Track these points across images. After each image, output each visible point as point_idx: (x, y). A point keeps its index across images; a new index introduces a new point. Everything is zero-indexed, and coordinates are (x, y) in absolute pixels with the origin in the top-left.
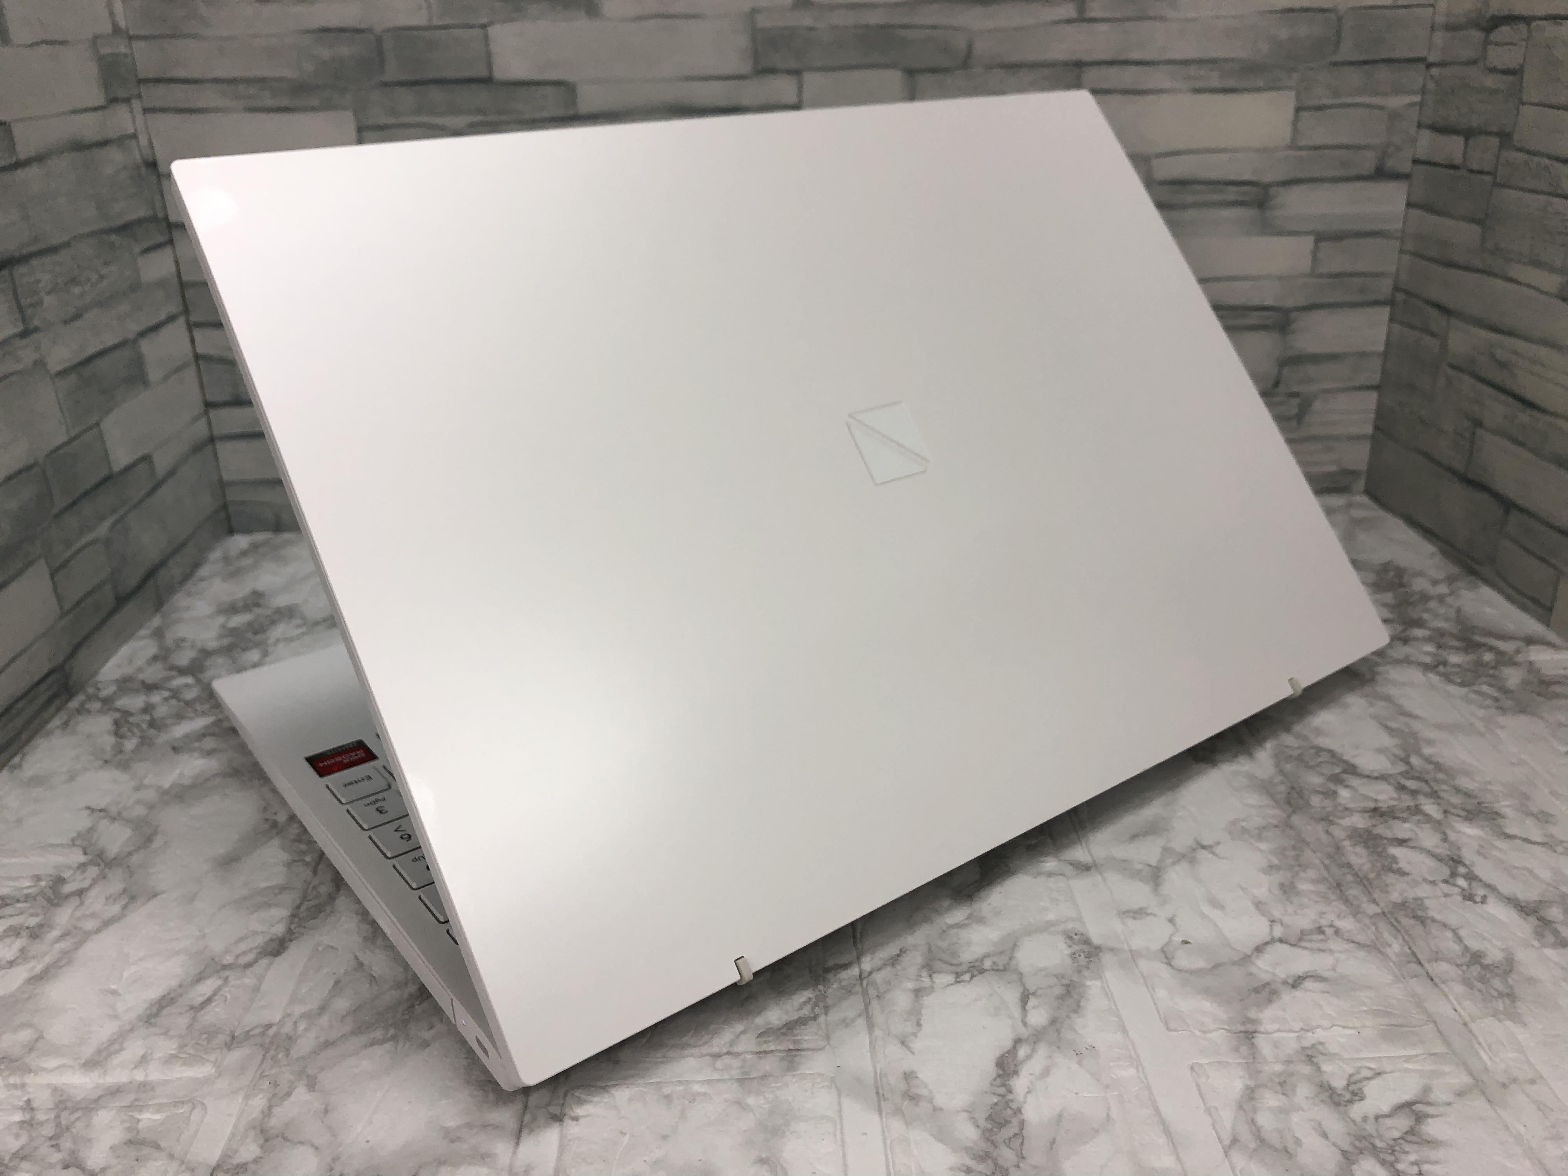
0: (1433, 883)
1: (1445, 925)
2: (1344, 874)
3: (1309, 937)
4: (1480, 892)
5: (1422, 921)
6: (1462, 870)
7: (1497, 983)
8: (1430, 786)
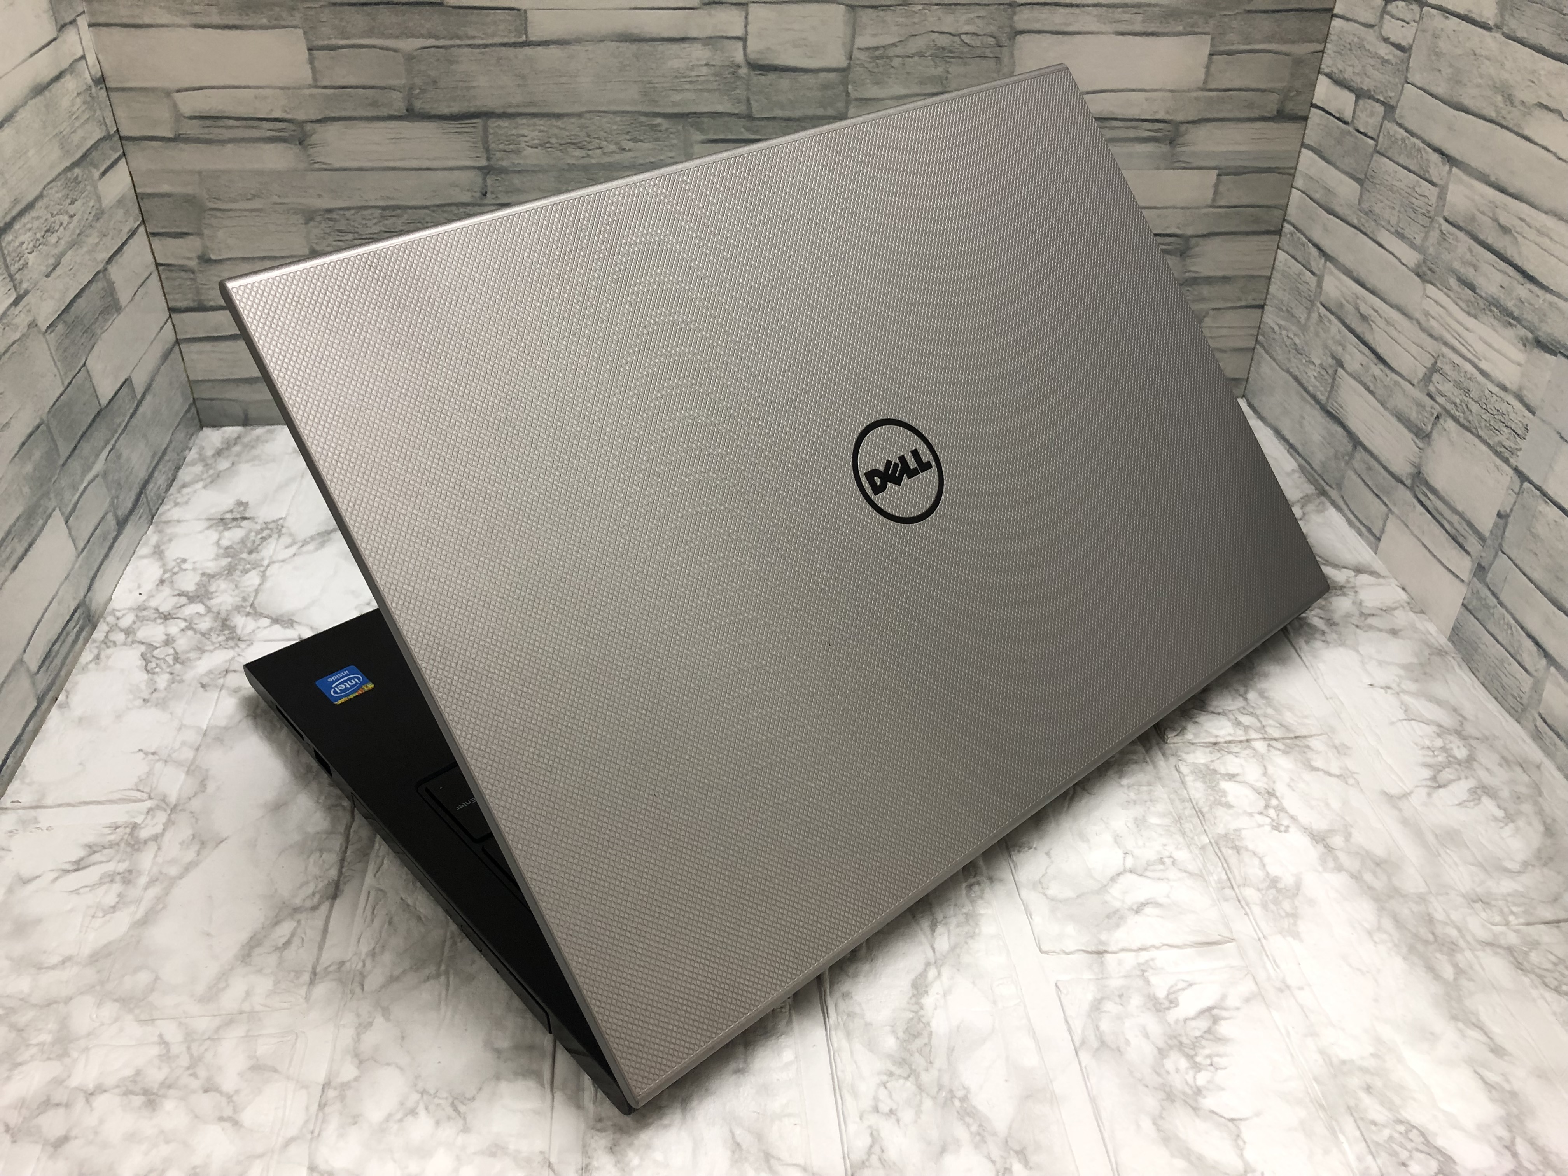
0: (1251, 815)
1: (1255, 854)
2: (1185, 808)
3: (1152, 868)
4: (1286, 822)
5: (1238, 850)
6: (1274, 802)
7: (1286, 905)
8: (1260, 722)
